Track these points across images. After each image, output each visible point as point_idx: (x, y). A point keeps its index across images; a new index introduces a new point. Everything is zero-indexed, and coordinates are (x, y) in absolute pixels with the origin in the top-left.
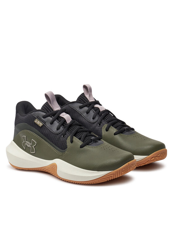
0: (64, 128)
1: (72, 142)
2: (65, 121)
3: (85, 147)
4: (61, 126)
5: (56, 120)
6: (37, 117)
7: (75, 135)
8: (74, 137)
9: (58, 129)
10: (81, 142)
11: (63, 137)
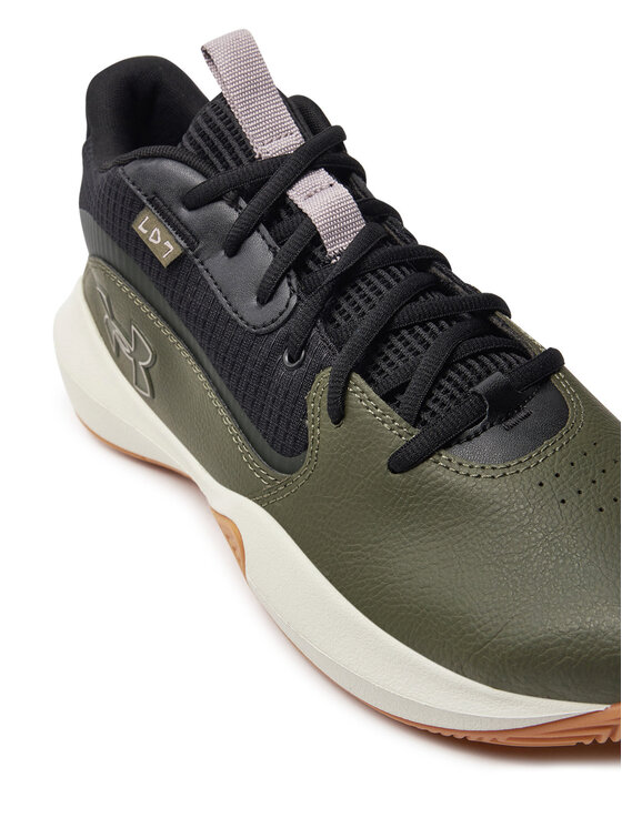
0: (305, 290)
1: (338, 412)
2: (316, 240)
3: (428, 467)
4: (286, 275)
5: (262, 227)
6: (151, 201)
7: (366, 365)
8: (356, 377)
9: (266, 295)
10: (399, 422)
11: (291, 360)
